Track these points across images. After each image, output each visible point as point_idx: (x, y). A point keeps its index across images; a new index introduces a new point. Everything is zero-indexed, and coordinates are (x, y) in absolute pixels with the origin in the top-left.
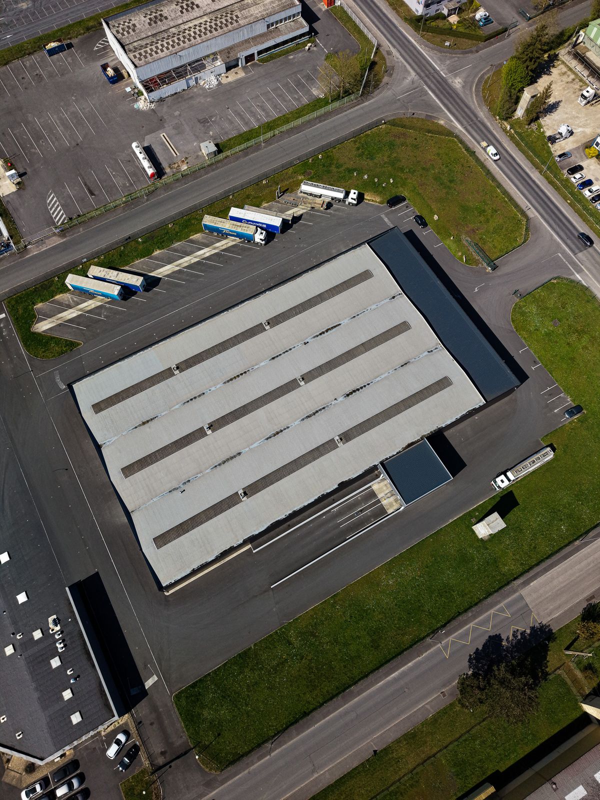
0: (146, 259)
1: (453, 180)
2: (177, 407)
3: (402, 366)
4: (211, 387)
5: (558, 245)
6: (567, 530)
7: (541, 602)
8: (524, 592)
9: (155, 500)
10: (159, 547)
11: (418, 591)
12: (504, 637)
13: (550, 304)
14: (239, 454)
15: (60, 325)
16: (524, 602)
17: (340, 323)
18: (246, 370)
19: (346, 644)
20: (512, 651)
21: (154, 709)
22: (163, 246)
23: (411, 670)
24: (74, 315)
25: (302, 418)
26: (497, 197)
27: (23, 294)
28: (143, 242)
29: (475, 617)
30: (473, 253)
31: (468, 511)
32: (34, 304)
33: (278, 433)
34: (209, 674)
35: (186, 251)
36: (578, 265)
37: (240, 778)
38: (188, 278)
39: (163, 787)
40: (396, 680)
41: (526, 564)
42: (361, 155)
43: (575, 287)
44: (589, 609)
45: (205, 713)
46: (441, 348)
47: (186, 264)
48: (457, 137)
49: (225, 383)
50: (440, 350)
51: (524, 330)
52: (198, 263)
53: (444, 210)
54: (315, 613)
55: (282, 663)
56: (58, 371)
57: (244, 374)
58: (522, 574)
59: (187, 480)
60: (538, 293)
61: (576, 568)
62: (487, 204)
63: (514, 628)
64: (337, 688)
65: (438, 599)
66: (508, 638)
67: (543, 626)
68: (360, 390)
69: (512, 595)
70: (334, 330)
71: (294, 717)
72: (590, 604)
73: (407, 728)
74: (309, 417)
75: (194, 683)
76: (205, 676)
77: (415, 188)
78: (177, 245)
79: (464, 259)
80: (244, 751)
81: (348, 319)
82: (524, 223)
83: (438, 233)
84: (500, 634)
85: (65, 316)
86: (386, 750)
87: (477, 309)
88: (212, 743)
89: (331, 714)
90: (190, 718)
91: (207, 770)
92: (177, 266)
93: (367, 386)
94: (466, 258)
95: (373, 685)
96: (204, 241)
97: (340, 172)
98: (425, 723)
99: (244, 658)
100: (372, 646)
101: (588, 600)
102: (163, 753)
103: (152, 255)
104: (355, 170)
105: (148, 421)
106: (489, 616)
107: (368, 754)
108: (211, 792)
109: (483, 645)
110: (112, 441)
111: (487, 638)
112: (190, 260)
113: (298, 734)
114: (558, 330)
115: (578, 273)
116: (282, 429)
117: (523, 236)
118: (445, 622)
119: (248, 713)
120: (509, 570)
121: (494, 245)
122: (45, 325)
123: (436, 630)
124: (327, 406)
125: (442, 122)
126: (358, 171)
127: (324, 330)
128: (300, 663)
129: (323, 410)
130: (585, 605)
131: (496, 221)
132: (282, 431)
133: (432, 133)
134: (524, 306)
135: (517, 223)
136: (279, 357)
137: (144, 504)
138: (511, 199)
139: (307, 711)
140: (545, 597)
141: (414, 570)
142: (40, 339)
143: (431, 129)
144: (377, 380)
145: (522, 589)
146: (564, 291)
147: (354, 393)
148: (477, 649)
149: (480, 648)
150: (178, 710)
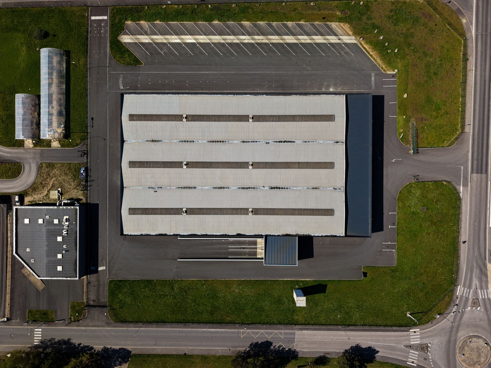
0: (207, 23)
1: (437, 74)
2: (175, 141)
3: (313, 188)
4: (199, 140)
5: (467, 160)
6: (340, 318)
7: (302, 341)
8: (297, 332)
9: (139, 188)
10: (130, 214)
11: (247, 302)
12: (274, 345)
13: (430, 196)
14: (195, 188)
15: (136, 43)
16: (294, 336)
17: (295, 141)
18: (224, 141)
19: (198, 305)
20: (273, 352)
21: (98, 281)
22: (221, 19)
23: (222, 332)
24: (147, 41)
25: (239, 187)
26: (456, 103)
27: (123, 8)
28: (211, 9)
29: (266, 329)
30: (410, 135)
31: (298, 280)
32: (126, 20)
33: (221, 188)
34: (129, 280)
35: (234, 31)
36: (467, 181)
37: (122, 329)
38: (225, 52)
39: (88, 314)
40: (212, 332)
41: (307, 321)
42: (389, 18)
43: (454, 194)
44: (322, 357)
45: (120, 295)
46: (342, 190)
47: (229, 41)
48: (466, 40)
49: (208, 142)
50: (341, 191)
51: (402, 202)
52: (237, 44)
53: (415, 93)
54: (192, 283)
55: (165, 296)
56: (123, 75)
57: (222, 142)
58: (302, 324)
59: (161, 186)
60: (429, 184)
61: (331, 337)
62: (445, 105)
63: (281, 343)
64: (184, 320)
65: (254, 311)
66: (275, 346)
67: (295, 351)
68: (281, 189)
69: (291, 330)
70: (289, 143)
71: (158, 320)
72: (325, 356)
73: (206, 353)
74: (243, 188)
75: (121, 280)
76: (127, 280)
77: (408, 65)
78: (231, 23)
79: (401, 136)
80: (129, 320)
81: (301, 141)
82: (458, 133)
83: (399, 108)
84: (272, 343)
85: (141, 39)
86: (190, 356)
87: (384, 173)
88: (117, 309)
89: (175, 328)
90: (112, 294)
91: (110, 318)
92: (223, 39)
93: (286, 189)
94: (403, 136)
95: (200, 328)
96: (249, 29)
97: (367, 23)
98: (214, 356)
99: (149, 283)
100: (210, 313)
101: (325, 353)
102: (94, 301)
103: (212, 23)
104: (378, 27)
105: (155, 141)
106: (273, 332)
107: (182, 353)
108: (107, 327)
109: (261, 342)
110: (131, 142)
111: (266, 341)
112: (233, 39)
113: (156, 328)
114: (421, 215)
115: (463, 186)
116: (225, 187)
117: (450, 142)
118: (250, 322)
119: (138, 307)
120: (297, 319)
121: (427, 137)
122: (128, 39)
123: (244, 323)
124: (257, 188)
125: (464, 21)
126: (379, 29)
127: (283, 140)
128: (173, 300)
129: (253, 189)
130: (322, 355)
131: (442, 120)
132: (224, 188)
133: (451, 27)
134: (414, 188)
135: (454, 130)
136: (247, 143)
137: (133, 187)
138: (464, 111)
139: (165, 321)
140: (306, 340)
141: (251, 292)
142: (121, 47)
143: (453, 22)
144: (294, 188)
145: (297, 330)
146: (445, 193)
147: (276, 189)
148: (258, 342)
149: (259, 343)
150: (109, 287)
